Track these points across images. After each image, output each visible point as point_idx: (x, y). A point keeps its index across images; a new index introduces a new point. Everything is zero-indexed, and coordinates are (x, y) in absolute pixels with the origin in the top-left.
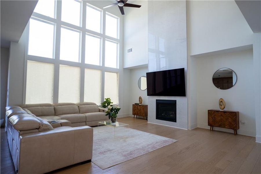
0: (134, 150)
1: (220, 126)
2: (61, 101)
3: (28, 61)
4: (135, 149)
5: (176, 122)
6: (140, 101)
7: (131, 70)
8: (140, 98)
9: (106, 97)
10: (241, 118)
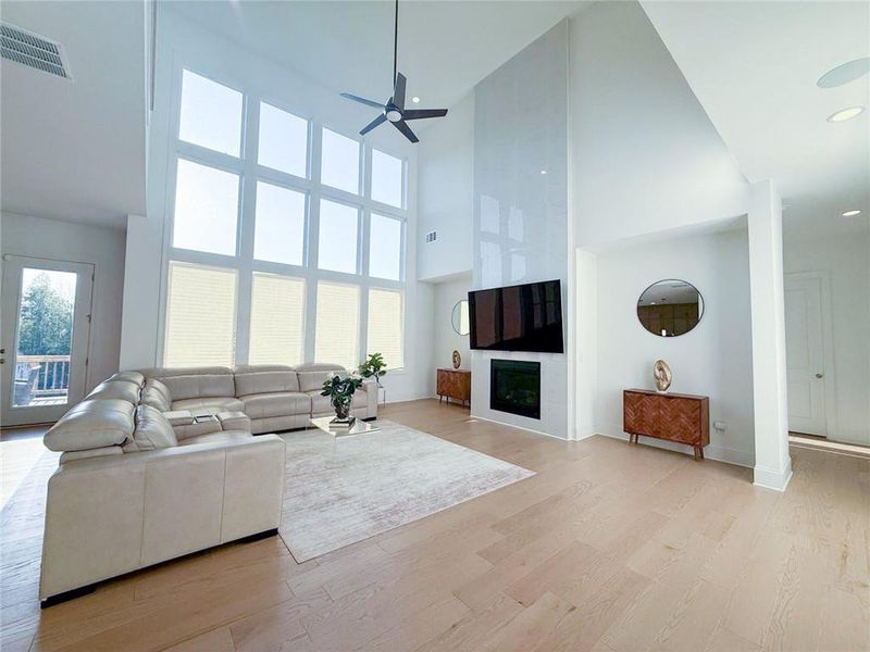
0: (408, 500)
1: (656, 435)
2: (256, 359)
3: (171, 262)
4: (412, 496)
5: (538, 417)
6: (455, 362)
7: (436, 286)
8: (456, 354)
9: (371, 351)
10: (714, 416)
